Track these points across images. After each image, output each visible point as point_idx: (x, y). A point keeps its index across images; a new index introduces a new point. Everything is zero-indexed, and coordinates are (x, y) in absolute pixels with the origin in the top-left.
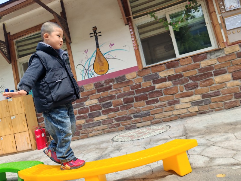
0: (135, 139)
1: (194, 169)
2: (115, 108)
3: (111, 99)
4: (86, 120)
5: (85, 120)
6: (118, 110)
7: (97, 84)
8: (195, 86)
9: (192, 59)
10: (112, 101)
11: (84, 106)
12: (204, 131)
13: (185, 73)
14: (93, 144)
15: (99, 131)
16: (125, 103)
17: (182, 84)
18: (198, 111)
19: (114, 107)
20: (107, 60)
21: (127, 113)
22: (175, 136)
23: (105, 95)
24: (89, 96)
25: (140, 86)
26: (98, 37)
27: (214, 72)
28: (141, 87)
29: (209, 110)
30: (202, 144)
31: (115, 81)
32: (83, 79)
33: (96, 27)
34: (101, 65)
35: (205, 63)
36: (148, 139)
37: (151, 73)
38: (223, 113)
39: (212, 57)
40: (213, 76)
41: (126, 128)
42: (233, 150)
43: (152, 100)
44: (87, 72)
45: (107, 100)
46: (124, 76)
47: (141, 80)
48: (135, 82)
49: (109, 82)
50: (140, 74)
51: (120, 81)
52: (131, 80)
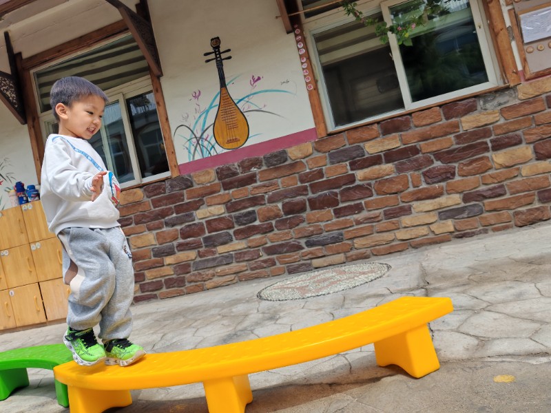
0: (309, 295)
1: (444, 363)
2: (264, 225)
3: (255, 205)
4: (199, 252)
5: (197, 251)
6: (270, 229)
7: (222, 170)
8: (448, 175)
9: (440, 111)
10: (256, 208)
11: (194, 220)
12: (467, 277)
13: (426, 144)
14: (216, 306)
15: (228, 276)
16: (287, 213)
17: (418, 169)
18: (453, 232)
19: (260, 221)
20: (245, 114)
21: (290, 236)
22: (400, 288)
23: (240, 196)
24: (204, 198)
25: (320, 174)
26: (223, 61)
27: (491, 141)
28: (322, 176)
29: (478, 229)
30: (461, 307)
31: (263, 164)
32: (191, 160)
33: (218, 38)
34: (232, 126)
35: (473, 121)
36: (340, 296)
37: (347, 143)
38: (511, 235)
39: (488, 106)
40: (491, 151)
41: (288, 270)
42: (533, 321)
43: (349, 206)
44: (198, 143)
45: (245, 208)
46: (283, 151)
47: (322, 161)
48: (310, 166)
49: (250, 167)
50: (320, 147)
51: (276, 162)
52: (300, 161)
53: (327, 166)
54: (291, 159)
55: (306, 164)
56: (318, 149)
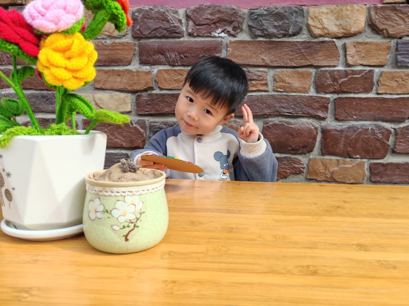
31: (245, 27)
43: (406, 164)
46: (299, 9)
47: (379, 54)
48: (349, 58)
49: (212, 26)
50: (384, 22)
51: (275, 31)
52: (330, 41)
53: (385, 69)
54: (310, 31)
55: (341, 52)
56: (378, 26)
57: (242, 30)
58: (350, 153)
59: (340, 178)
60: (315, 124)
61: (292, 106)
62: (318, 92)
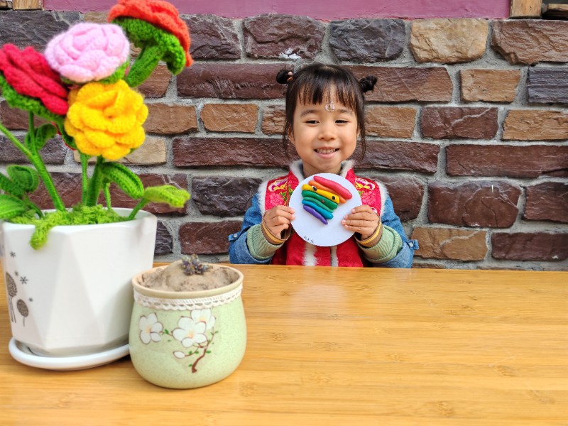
10: (266, 176)
23: (229, 127)
31: (324, 46)
43: (540, 234)
46: (398, 24)
47: (504, 86)
48: (465, 92)
49: (280, 44)
50: (512, 44)
51: (366, 53)
52: (439, 68)
53: (511, 107)
54: (413, 54)
55: (454, 83)
56: (504, 48)
57: (320, 51)
58: (466, 221)
59: (453, 254)
60: (420, 180)
61: (390, 157)
62: (423, 137)
